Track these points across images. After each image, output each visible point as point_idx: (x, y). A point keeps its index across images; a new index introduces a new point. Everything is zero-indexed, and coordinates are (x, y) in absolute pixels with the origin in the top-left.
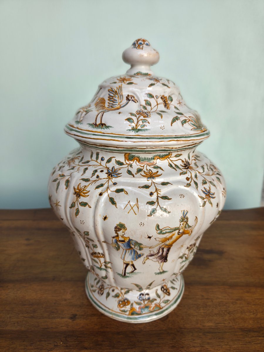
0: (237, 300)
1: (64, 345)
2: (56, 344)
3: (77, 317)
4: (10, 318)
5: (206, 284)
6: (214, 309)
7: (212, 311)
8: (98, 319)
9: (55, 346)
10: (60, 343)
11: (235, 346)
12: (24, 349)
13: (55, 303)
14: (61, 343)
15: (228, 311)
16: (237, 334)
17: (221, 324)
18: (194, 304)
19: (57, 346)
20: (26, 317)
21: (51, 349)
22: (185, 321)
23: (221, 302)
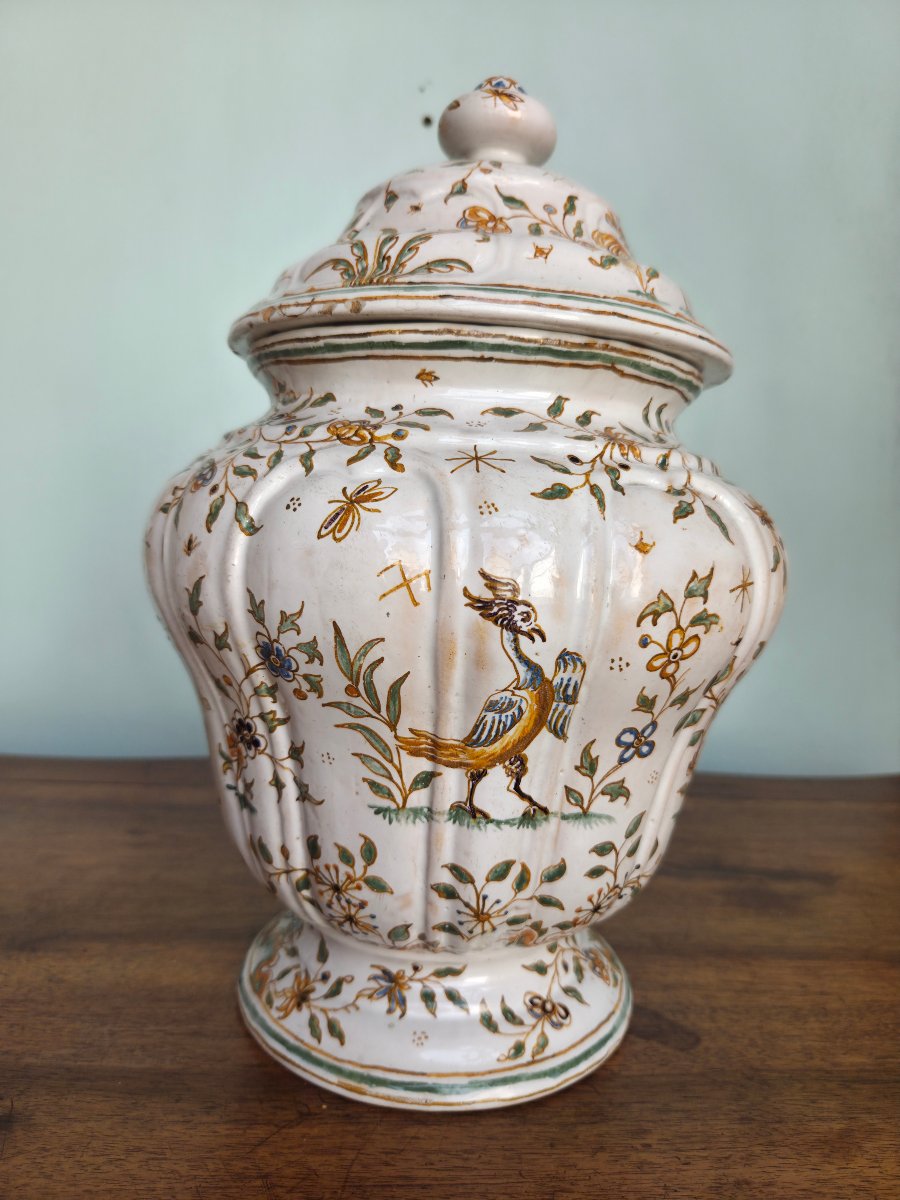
1: (334, 1112)
2: (305, 1110)
4: (112, 1034)
6: (857, 1020)
7: (851, 1026)
9: (301, 1114)
10: (321, 1107)
12: (188, 1122)
17: (893, 1057)
18: (781, 1007)
19: (309, 1114)
20: (172, 1034)
21: (290, 1124)
22: (763, 1051)
23: (872, 1001)
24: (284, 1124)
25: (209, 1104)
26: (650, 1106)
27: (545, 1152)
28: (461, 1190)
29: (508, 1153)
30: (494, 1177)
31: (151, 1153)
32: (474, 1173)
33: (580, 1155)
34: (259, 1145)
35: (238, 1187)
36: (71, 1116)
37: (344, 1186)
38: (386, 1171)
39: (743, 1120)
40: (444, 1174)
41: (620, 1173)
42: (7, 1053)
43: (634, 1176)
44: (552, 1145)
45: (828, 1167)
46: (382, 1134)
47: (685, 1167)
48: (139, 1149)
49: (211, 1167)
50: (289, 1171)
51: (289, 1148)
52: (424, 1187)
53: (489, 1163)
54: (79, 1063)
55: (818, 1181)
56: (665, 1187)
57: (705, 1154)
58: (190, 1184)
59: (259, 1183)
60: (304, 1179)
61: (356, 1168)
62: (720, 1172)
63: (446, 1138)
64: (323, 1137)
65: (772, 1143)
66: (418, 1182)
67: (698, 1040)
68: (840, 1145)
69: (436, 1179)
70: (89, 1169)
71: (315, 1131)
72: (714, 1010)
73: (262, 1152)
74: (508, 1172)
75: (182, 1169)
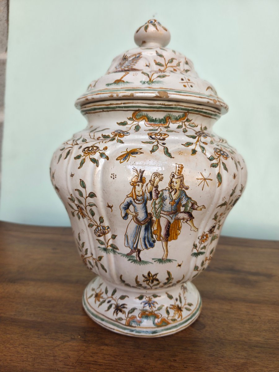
1: (82, 339)
2: (73, 337)
4: (27, 309)
5: (252, 302)
6: (263, 325)
7: (260, 327)
9: (72, 338)
10: (78, 337)
12: (39, 337)
17: (271, 340)
18: (238, 319)
19: (74, 339)
20: (44, 311)
21: (67, 341)
22: (226, 333)
23: (271, 319)
24: (66, 341)
25: (47, 333)
26: (181, 347)
27: (142, 358)
28: (111, 367)
29: (129, 357)
30: (123, 364)
31: (25, 346)
32: (117, 362)
33: (152, 361)
34: (56, 347)
35: (46, 359)
36: (7, 332)
37: (76, 362)
38: (91, 359)
40: (107, 362)
41: (163, 368)
43: (167, 370)
44: (144, 357)
46: (94, 347)
47: (185, 369)
48: (23, 344)
49: (41, 352)
50: (62, 356)
51: (65, 348)
52: (100, 365)
53: (123, 360)
54: (15, 317)
57: (192, 365)
59: (52, 358)
60: (65, 358)
61: (82, 357)
63: (112, 351)
64: (75, 346)
65: (217, 364)
66: (99, 363)
67: (204, 327)
68: (241, 368)
69: (104, 363)
70: (7, 348)
71: (74, 344)
72: (214, 317)
73: (57, 349)
74: (127, 364)
75: (32, 351)
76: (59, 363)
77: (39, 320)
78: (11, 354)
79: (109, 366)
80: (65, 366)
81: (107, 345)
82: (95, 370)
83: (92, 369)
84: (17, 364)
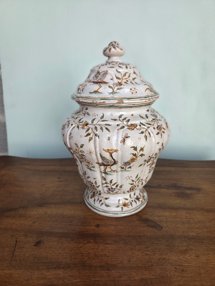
0: (212, 220)
1: (93, 241)
2: (88, 241)
3: (100, 226)
4: (56, 225)
5: (189, 209)
6: (195, 225)
8: (114, 227)
9: (88, 242)
11: (211, 248)
12: (69, 243)
13: (84, 217)
14: (92, 240)
15: (205, 227)
16: (213, 240)
17: (200, 234)
18: (181, 221)
19: (89, 242)
20: (66, 225)
21: (86, 244)
22: (175, 231)
23: (200, 220)
25: (73, 239)
26: (150, 242)
27: (130, 251)
29: (123, 251)
31: (63, 249)
32: (117, 254)
33: (136, 252)
34: (81, 247)
35: (77, 255)
36: (50, 241)
37: (94, 256)
38: (102, 253)
39: (167, 246)
40: (112, 254)
42: (39, 228)
43: (145, 256)
44: (131, 249)
45: (181, 256)
46: (102, 246)
47: (154, 255)
48: (61, 248)
49: (73, 251)
50: (85, 253)
51: (86, 248)
53: (120, 252)
54: (51, 231)
55: (178, 259)
56: (150, 259)
57: (158, 252)
58: (69, 255)
59: (80, 255)
60: (88, 254)
61: (97, 252)
62: (161, 256)
63: (112, 247)
64: (91, 246)
65: (172, 251)
66: (107, 256)
67: (162, 228)
68: (185, 252)
69: (110, 255)
70: (53, 251)
71: (90, 245)
72: (167, 221)
73: (81, 249)
74: (122, 254)
75: (68, 252)
76: (85, 257)
77: (65, 231)
78: (56, 255)
79: (113, 256)
80: (89, 259)
81: (109, 244)
82: (106, 259)
83: (104, 259)
84: (62, 260)
